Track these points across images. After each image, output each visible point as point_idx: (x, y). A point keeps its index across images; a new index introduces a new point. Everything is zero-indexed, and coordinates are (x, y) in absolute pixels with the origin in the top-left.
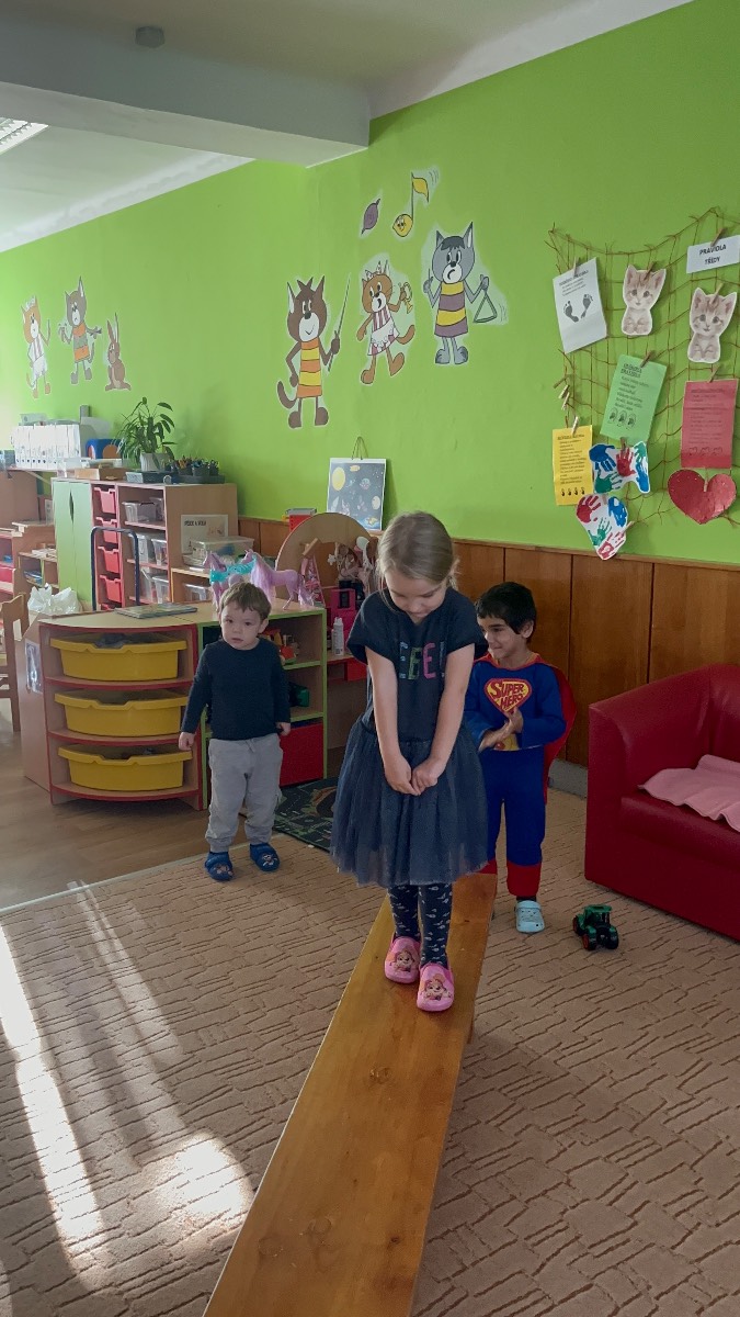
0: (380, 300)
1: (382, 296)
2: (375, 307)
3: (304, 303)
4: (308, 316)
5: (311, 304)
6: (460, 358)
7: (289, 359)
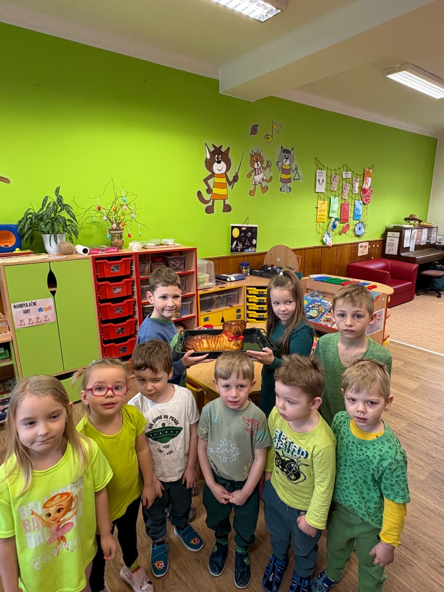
3: (216, 156)
4: (219, 162)
5: (221, 157)
6: (289, 190)
7: (206, 181)
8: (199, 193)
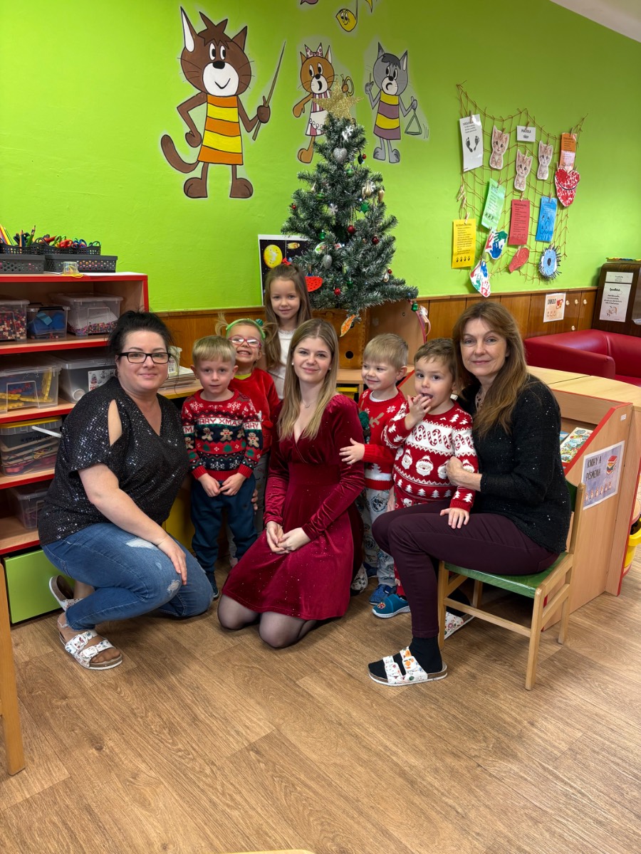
0: (320, 83)
1: (322, 79)
2: (315, 88)
3: (212, 47)
4: (219, 65)
5: (224, 52)
6: (394, 158)
7: (184, 109)
8: (167, 142)
